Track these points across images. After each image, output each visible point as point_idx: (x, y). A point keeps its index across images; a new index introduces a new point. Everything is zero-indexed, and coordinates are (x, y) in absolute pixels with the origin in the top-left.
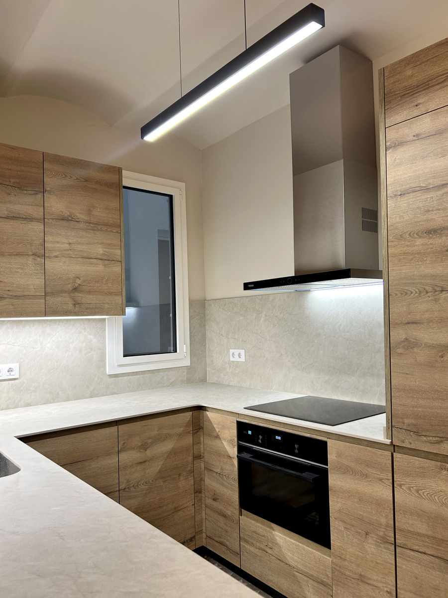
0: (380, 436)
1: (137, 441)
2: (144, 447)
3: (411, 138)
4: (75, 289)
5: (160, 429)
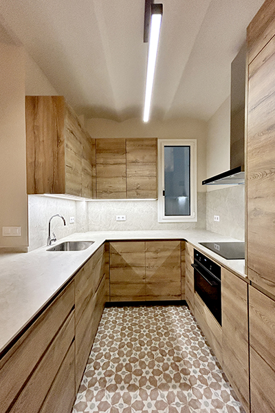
0: (242, 273)
1: (153, 249)
2: (156, 252)
3: (262, 63)
4: (138, 188)
5: (164, 246)
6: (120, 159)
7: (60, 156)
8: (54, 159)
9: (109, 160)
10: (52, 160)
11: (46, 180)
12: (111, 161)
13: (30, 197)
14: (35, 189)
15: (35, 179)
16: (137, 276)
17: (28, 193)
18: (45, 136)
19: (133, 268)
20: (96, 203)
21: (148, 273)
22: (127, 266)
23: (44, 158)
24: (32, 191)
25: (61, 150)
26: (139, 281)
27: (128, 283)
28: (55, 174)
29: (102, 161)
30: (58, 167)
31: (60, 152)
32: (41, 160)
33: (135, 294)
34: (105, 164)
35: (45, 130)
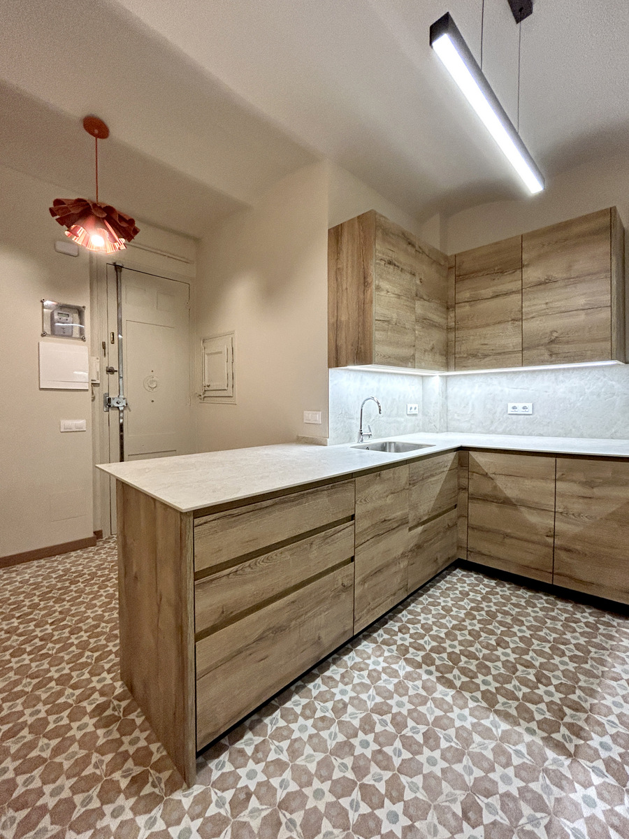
2: (590, 484)
4: (552, 342)
6: (509, 283)
7: (366, 306)
8: (358, 314)
9: (483, 291)
10: (356, 315)
11: (350, 347)
12: (488, 292)
13: (332, 371)
14: (336, 361)
15: (336, 346)
16: (532, 528)
17: (330, 367)
18: (349, 281)
19: (523, 509)
20: (463, 379)
21: (561, 526)
22: (506, 502)
23: (347, 315)
24: (333, 362)
25: (368, 297)
26: (535, 538)
27: (507, 536)
28: (361, 335)
29: (466, 295)
30: (364, 325)
31: (367, 301)
32: (344, 318)
33: (526, 563)
34: (473, 301)
35: (349, 271)
